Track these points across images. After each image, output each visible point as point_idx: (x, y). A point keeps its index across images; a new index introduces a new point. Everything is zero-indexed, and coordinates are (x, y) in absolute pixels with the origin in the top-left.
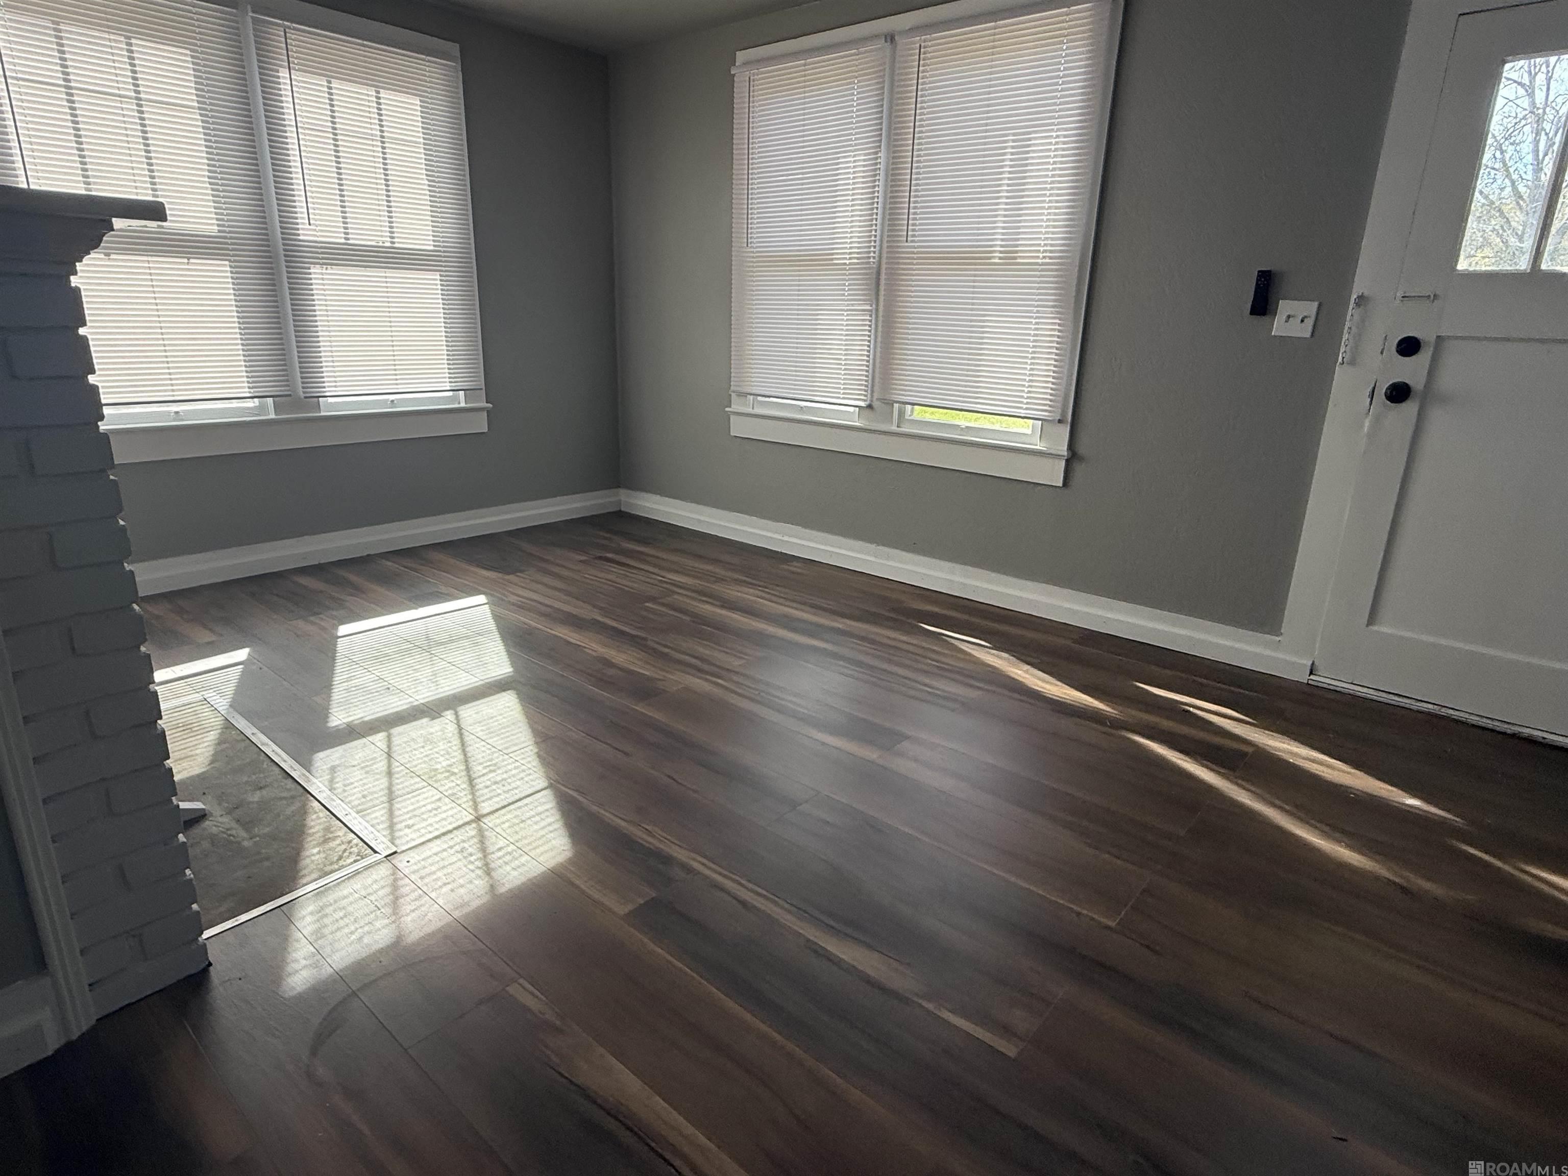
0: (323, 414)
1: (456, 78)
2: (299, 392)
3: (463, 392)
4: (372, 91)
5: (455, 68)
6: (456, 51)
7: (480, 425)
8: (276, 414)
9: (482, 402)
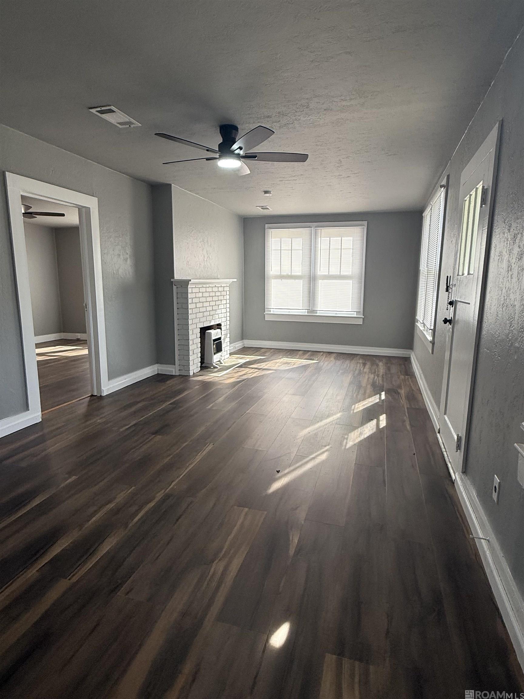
0: (318, 315)
1: (364, 230)
2: (312, 309)
3: (356, 312)
4: (340, 238)
5: (364, 228)
6: (365, 223)
7: (360, 322)
8: (308, 313)
9: (361, 315)
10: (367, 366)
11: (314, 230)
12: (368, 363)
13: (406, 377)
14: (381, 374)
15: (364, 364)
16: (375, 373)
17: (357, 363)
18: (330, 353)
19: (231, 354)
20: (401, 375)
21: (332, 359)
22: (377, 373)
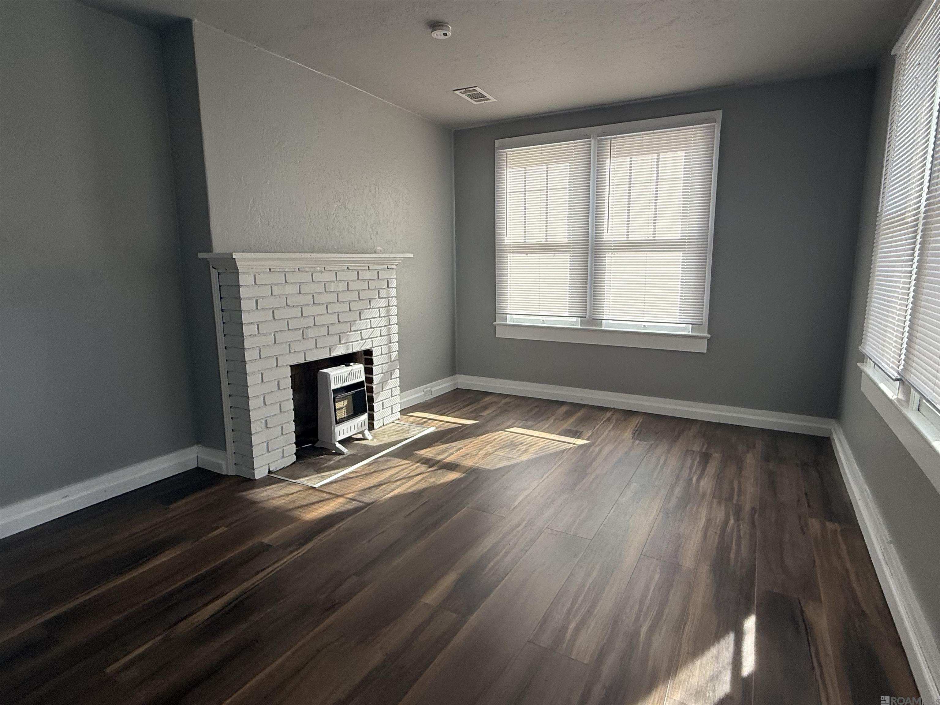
0: (603, 328)
1: (714, 132)
2: (590, 316)
3: (691, 325)
4: (655, 156)
5: (714, 126)
6: (718, 115)
7: (702, 347)
8: (581, 326)
9: (705, 333)
10: (712, 468)
11: (595, 143)
12: (716, 455)
13: (830, 526)
14: (748, 507)
15: (705, 458)
16: (730, 499)
17: (687, 451)
18: (629, 414)
19: (404, 412)
20: (811, 516)
21: (628, 434)
22: (735, 502)
